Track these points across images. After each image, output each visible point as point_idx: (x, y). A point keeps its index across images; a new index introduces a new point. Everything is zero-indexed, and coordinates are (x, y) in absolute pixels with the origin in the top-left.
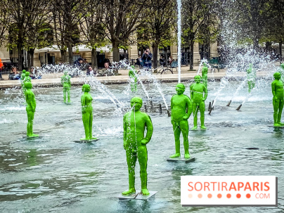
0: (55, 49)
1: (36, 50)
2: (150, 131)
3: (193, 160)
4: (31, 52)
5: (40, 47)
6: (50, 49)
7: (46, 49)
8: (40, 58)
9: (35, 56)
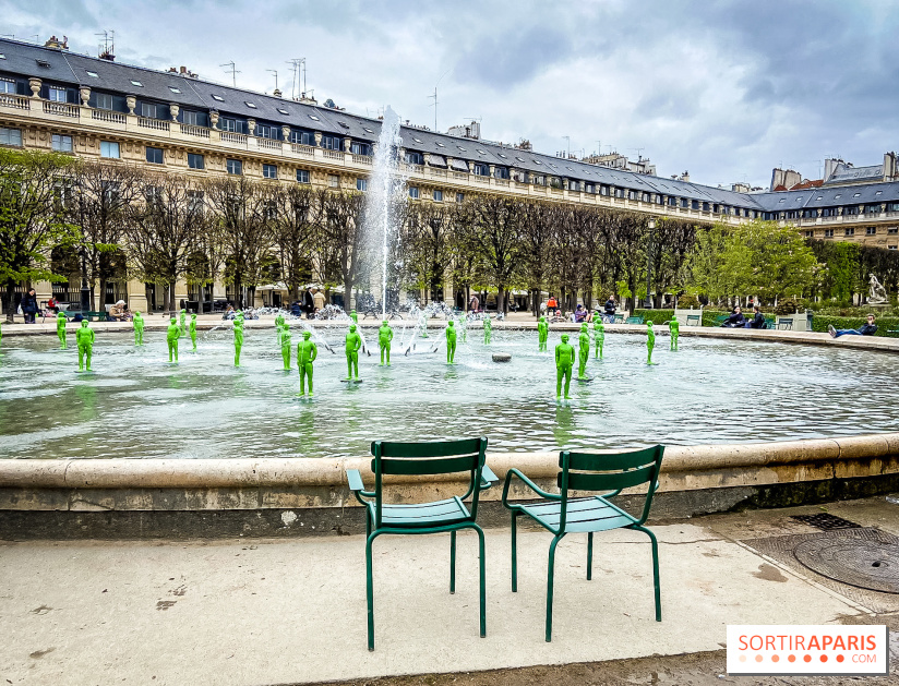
0: (281, 287)
1: (259, 288)
2: (315, 354)
3: (361, 382)
4: (252, 289)
5: (264, 283)
6: (276, 288)
7: (269, 287)
8: (263, 296)
9: (256, 294)
